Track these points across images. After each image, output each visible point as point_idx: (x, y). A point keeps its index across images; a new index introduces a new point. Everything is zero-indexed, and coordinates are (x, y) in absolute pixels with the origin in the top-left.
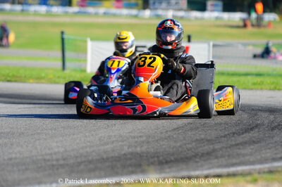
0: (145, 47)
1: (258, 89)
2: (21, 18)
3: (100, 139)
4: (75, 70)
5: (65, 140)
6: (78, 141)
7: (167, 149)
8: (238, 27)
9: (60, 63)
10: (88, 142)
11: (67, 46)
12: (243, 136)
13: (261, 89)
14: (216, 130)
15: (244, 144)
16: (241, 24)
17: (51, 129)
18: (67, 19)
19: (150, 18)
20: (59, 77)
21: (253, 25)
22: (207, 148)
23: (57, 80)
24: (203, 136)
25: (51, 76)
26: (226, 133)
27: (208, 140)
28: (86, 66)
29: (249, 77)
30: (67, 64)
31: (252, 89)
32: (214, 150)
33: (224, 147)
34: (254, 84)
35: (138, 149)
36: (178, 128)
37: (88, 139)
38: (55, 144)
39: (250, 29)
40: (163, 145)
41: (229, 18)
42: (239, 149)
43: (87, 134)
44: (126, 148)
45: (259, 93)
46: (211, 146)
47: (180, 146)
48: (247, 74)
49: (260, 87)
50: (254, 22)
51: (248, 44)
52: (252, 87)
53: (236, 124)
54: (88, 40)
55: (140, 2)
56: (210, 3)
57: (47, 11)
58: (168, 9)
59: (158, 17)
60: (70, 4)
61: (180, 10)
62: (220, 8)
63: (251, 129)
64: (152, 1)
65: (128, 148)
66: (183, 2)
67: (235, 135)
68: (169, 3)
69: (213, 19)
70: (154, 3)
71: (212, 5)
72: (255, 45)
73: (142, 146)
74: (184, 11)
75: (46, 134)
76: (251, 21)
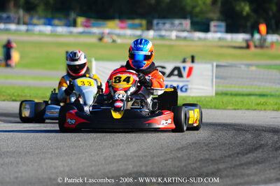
1: (261, 110)
2: (26, 38)
3: (105, 159)
5: (71, 159)
6: (83, 160)
7: (172, 169)
8: (241, 48)
10: (94, 161)
12: (247, 156)
14: (220, 149)
15: (248, 164)
16: (244, 44)
18: (71, 40)
19: (154, 38)
21: (256, 47)
22: (211, 168)
24: (207, 156)
26: (230, 153)
27: (212, 160)
29: (253, 98)
31: (255, 110)
33: (228, 167)
34: (258, 104)
35: (143, 169)
36: (182, 148)
37: (93, 158)
38: (60, 163)
39: (253, 50)
40: (168, 164)
41: (232, 38)
43: (92, 154)
44: (131, 166)
45: (262, 113)
46: (216, 166)
47: (185, 166)
48: (250, 95)
49: (263, 107)
50: (257, 43)
51: (251, 65)
52: (256, 107)
53: (241, 144)
54: (93, 60)
55: (144, 22)
56: (213, 24)
57: (52, 31)
58: (171, 30)
59: (162, 37)
60: (74, 24)
61: (184, 31)
62: (223, 29)
63: (255, 149)
64: (155, 22)
65: (133, 168)
66: (187, 23)
67: (240, 155)
68: (173, 24)
69: (217, 40)
70: (158, 24)
71: (215, 26)
72: (257, 66)
73: (147, 166)
74: (188, 31)
75: (52, 154)
76: (254, 42)
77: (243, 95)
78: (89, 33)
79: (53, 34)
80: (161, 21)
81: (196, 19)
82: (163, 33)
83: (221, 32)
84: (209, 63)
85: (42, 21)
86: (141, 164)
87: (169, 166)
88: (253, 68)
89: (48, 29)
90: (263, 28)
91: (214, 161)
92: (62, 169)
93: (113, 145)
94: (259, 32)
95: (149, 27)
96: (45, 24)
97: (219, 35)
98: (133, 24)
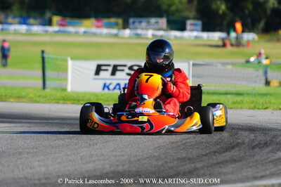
0: (125, 66)
1: (238, 108)
3: (81, 159)
4: (55, 89)
5: (47, 158)
6: (59, 160)
7: (149, 168)
8: (217, 46)
9: (41, 82)
10: (71, 161)
11: (47, 65)
12: (223, 155)
13: (241, 108)
14: (197, 148)
15: (225, 162)
16: (220, 43)
17: (32, 148)
18: (47, 39)
19: (130, 37)
20: (39, 96)
21: (232, 45)
22: (189, 166)
23: (38, 99)
24: (184, 155)
25: (32, 95)
26: (207, 152)
27: (189, 159)
28: (66, 85)
29: (229, 96)
30: (48, 82)
32: (196, 169)
33: (205, 166)
34: (234, 103)
35: (120, 168)
36: (159, 147)
37: (70, 158)
38: (37, 163)
39: (229, 48)
41: (208, 37)
42: (220, 167)
43: (69, 153)
44: (107, 166)
45: (239, 111)
46: (193, 165)
47: (162, 165)
48: (226, 94)
49: (239, 106)
50: (234, 41)
51: (227, 64)
52: (233, 106)
53: (217, 143)
54: (69, 59)
55: (120, 21)
56: (189, 22)
57: (27, 31)
58: (147, 29)
59: (138, 36)
60: (50, 23)
61: (160, 29)
62: (200, 27)
63: (232, 147)
64: (131, 20)
65: (110, 167)
66: (163, 22)
67: (217, 154)
68: (148, 23)
69: (193, 38)
70: (134, 22)
71: (191, 24)
72: (233, 64)
73: (123, 165)
74: (164, 30)
75: (28, 153)
76: (230, 41)
77: (220, 94)
78: (65, 32)
79: (29, 33)
80: (137, 20)
81: (172, 18)
82: (139, 31)
83: (197, 30)
84: (185, 62)
85: (17, 20)
86: (117, 163)
87: (145, 166)
88: (230, 67)
89: (23, 28)
90: (239, 26)
91: (191, 160)
92: (38, 169)
93: (90, 145)
94: (235, 30)
95: (125, 26)
96: (20, 23)
97: (195, 34)
98: (109, 23)
